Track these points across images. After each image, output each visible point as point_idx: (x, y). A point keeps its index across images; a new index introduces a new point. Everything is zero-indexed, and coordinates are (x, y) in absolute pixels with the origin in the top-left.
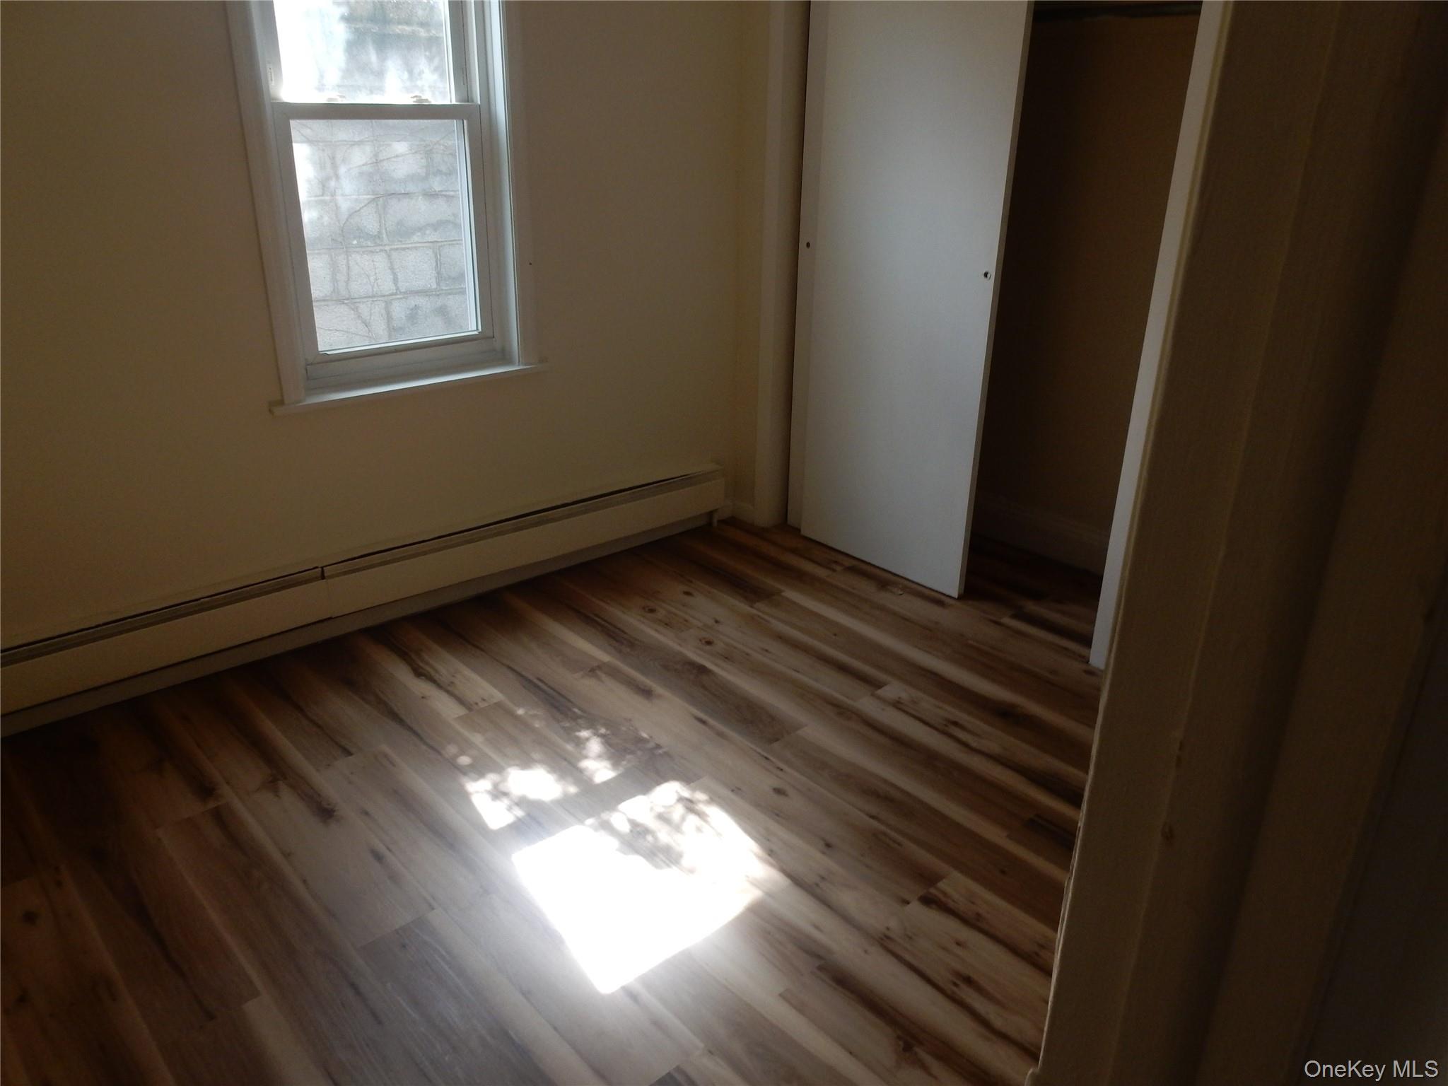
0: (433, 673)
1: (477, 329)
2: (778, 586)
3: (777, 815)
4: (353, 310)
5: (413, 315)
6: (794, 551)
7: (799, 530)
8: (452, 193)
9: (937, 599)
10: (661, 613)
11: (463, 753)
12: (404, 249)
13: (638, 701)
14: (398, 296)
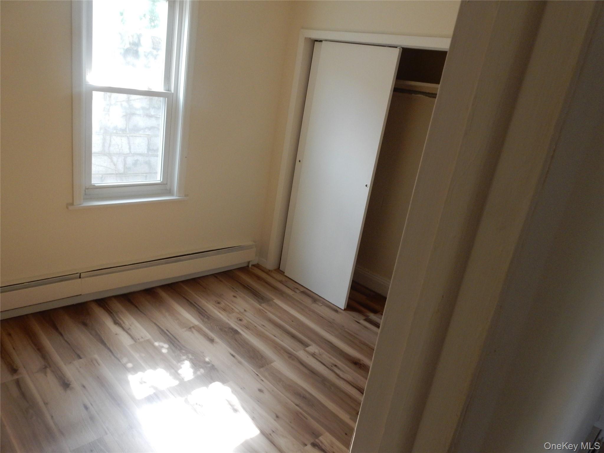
0: (122, 323)
1: (161, 180)
2: (273, 297)
3: (258, 401)
4: (110, 158)
5: (135, 163)
6: (281, 282)
7: (284, 273)
8: (158, 116)
9: (335, 310)
10: (222, 305)
11: (130, 361)
12: (135, 136)
13: (207, 343)
14: (130, 155)
